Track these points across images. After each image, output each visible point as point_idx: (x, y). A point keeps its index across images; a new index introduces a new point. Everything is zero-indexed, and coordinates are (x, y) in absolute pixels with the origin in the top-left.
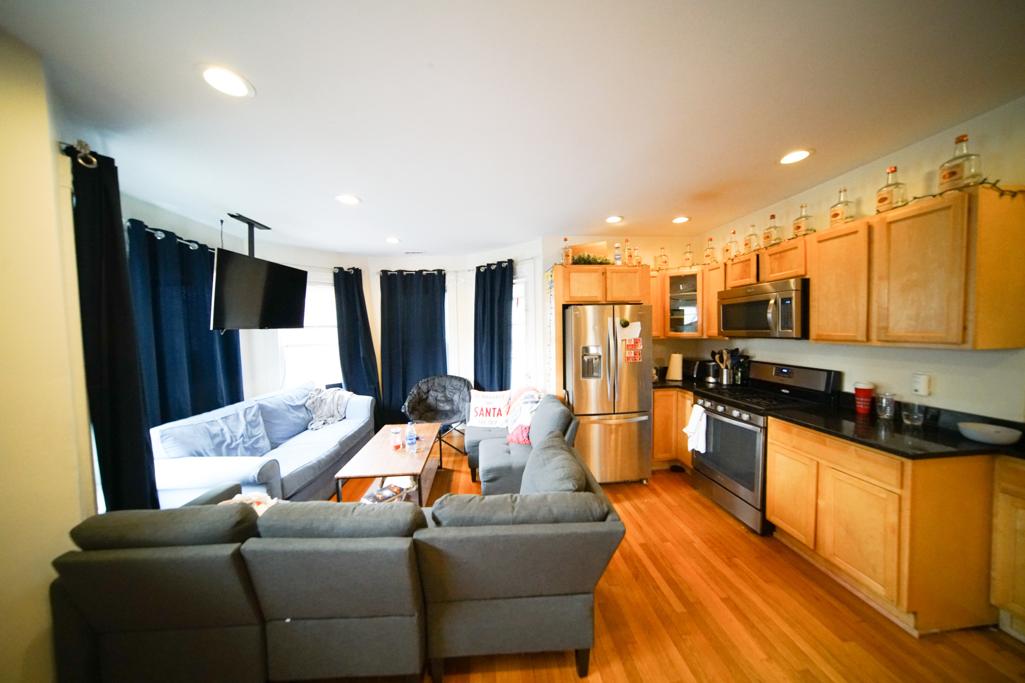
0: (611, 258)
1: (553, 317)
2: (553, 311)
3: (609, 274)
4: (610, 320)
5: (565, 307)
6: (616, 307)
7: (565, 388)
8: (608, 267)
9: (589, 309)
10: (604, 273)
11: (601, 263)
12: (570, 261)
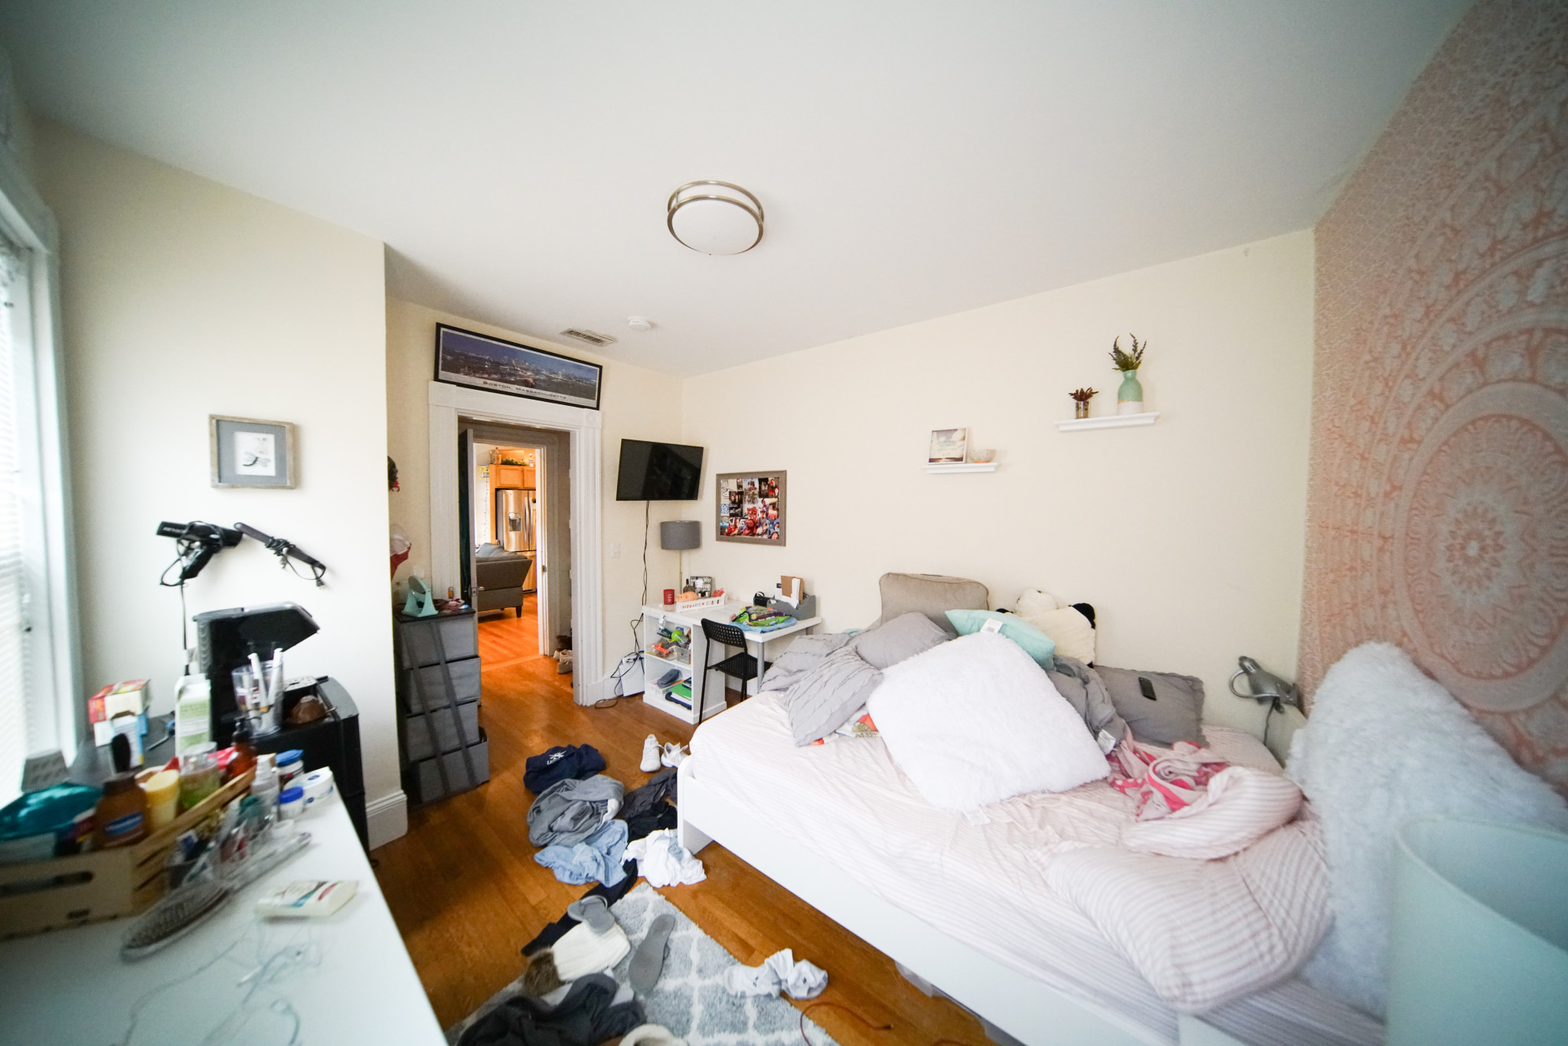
0: (526, 461)
1: (489, 496)
2: (489, 492)
3: (525, 472)
4: (526, 499)
5: (497, 490)
6: (530, 492)
7: (497, 538)
8: (525, 468)
9: (510, 492)
10: (523, 471)
11: (520, 465)
12: (500, 462)
